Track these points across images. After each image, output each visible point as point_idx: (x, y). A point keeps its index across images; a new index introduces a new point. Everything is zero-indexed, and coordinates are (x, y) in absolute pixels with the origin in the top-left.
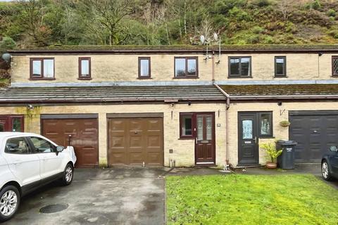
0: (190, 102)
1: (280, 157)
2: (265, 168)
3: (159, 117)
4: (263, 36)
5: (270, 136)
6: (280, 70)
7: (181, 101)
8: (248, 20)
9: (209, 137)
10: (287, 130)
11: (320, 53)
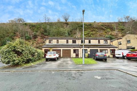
0: (75, 48)
1: (88, 56)
2: (86, 58)
3: (70, 50)
4: (90, 32)
5: (87, 53)
6: (90, 42)
7: (73, 48)
8: (87, 28)
9: (78, 53)
10: (90, 52)
11: (96, 40)
